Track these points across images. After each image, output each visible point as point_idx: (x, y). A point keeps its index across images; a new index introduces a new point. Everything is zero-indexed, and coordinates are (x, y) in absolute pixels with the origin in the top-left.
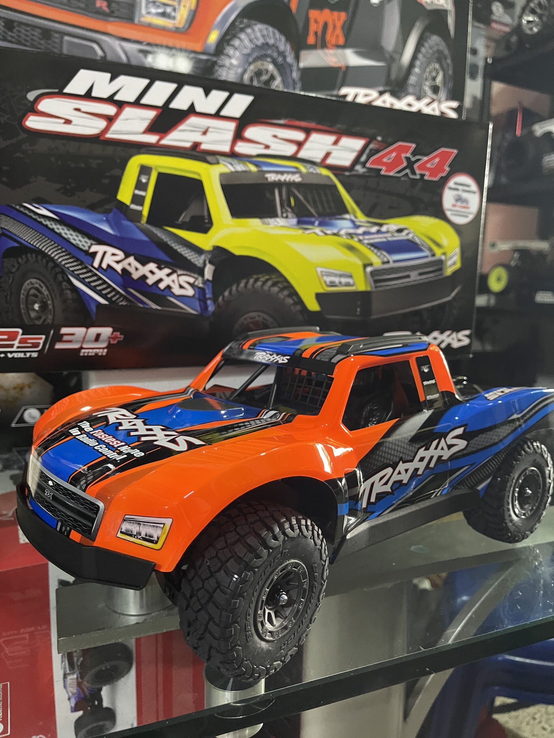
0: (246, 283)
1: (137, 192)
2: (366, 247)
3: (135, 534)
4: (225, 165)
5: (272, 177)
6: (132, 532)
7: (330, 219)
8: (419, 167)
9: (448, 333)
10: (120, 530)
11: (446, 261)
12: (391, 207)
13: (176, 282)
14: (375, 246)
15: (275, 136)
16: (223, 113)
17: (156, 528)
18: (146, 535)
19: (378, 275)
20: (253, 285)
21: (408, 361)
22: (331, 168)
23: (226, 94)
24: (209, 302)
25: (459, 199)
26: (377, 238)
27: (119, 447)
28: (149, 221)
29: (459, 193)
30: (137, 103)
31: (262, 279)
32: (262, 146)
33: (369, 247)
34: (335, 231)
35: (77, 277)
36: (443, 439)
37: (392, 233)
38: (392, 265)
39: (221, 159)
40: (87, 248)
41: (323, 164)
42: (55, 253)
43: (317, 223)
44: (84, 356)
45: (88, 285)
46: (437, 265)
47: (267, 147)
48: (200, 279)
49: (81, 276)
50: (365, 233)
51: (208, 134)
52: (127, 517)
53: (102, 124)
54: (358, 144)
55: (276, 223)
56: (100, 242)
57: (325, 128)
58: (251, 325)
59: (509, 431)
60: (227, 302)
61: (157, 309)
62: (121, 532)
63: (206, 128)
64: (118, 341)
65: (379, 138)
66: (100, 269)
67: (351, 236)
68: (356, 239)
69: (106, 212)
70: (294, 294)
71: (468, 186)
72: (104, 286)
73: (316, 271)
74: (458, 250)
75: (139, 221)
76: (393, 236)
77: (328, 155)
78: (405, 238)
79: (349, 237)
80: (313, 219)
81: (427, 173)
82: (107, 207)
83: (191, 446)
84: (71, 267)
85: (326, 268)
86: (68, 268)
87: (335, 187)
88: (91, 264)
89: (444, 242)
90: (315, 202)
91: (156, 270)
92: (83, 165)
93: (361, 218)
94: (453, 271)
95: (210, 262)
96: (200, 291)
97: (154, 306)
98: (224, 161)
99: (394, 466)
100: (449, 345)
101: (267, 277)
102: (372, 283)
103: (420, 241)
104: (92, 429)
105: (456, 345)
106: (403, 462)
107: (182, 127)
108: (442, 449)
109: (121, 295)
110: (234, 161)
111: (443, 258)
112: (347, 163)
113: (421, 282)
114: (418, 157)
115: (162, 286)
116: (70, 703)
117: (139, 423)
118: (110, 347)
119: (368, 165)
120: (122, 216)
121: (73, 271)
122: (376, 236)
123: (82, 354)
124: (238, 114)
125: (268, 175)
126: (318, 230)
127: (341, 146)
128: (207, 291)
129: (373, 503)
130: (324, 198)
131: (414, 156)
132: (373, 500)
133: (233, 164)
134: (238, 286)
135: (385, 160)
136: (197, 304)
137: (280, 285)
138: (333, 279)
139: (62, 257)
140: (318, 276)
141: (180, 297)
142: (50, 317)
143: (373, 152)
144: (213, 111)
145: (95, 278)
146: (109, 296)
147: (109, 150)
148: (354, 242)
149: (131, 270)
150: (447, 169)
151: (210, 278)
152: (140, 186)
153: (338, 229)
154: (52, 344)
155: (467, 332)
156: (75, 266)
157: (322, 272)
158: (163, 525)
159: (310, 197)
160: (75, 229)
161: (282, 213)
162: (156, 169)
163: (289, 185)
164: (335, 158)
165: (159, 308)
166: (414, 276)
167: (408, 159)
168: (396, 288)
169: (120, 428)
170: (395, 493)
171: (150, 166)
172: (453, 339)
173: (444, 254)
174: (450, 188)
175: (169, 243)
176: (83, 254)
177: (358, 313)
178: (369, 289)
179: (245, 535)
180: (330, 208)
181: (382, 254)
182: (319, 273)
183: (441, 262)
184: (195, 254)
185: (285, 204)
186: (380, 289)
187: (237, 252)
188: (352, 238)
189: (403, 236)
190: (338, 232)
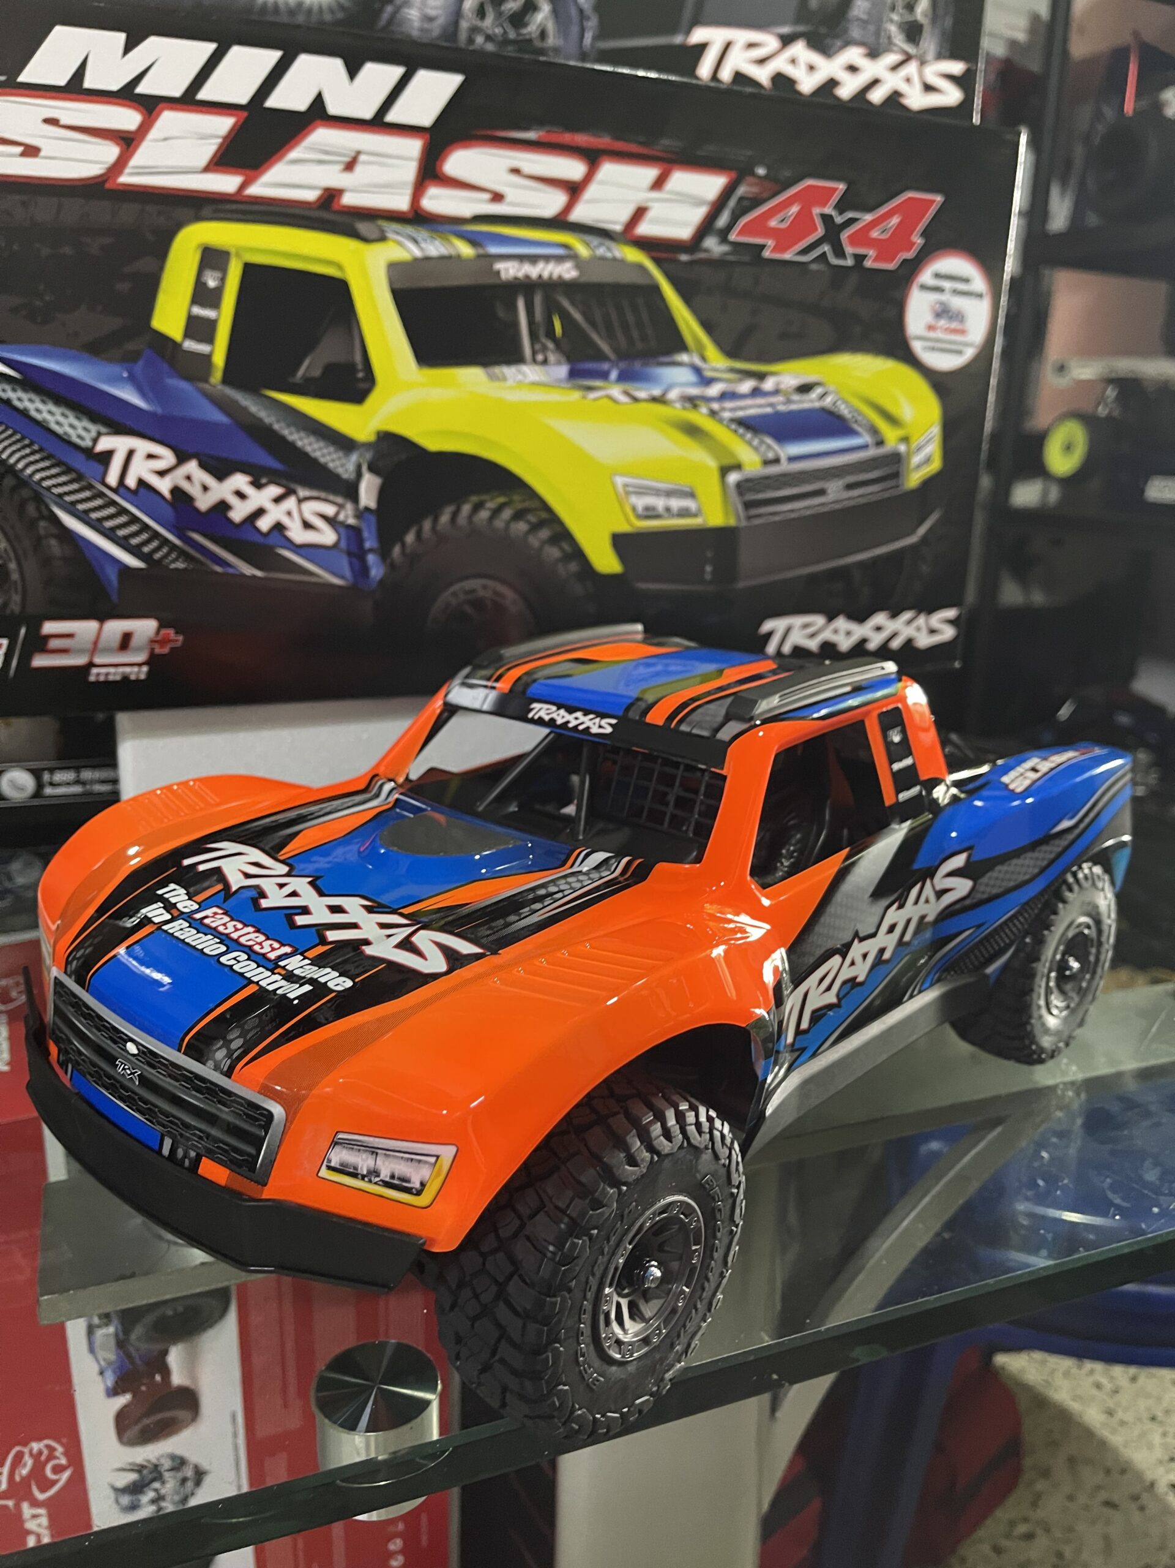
0: (455, 515)
1: (197, 310)
2: (728, 427)
4: (400, 244)
5: (509, 270)
7: (646, 364)
8: (853, 240)
9: (907, 615)
11: (909, 454)
12: (784, 336)
13: (295, 514)
14: (749, 425)
15: (516, 171)
16: (393, 116)
19: (750, 490)
20: (470, 517)
22: (647, 245)
23: (396, 72)
24: (371, 558)
25: (943, 312)
26: (751, 407)
28: (228, 378)
29: (944, 297)
30: (189, 100)
31: (490, 505)
32: (487, 196)
33: (733, 426)
34: (657, 392)
35: (71, 509)
37: (786, 394)
38: (784, 467)
39: (390, 228)
40: (88, 443)
41: (628, 235)
42: (17, 456)
43: (614, 375)
44: (98, 683)
45: (96, 526)
46: (888, 465)
47: (498, 197)
48: (349, 507)
49: (81, 507)
50: (724, 396)
51: (359, 168)
53: (110, 152)
54: (711, 185)
55: (520, 377)
56: (119, 429)
57: (633, 148)
58: (468, 609)
60: (412, 558)
61: (254, 577)
63: (353, 154)
64: (172, 649)
65: (761, 171)
66: (122, 490)
67: (692, 402)
68: (704, 410)
69: (129, 359)
70: (563, 535)
71: (967, 281)
72: (134, 528)
73: (614, 485)
74: (936, 430)
75: (206, 380)
76: (789, 401)
77: (640, 213)
78: (817, 405)
79: (688, 405)
80: (605, 366)
81: (872, 253)
82: (130, 346)
84: (55, 486)
85: (633, 476)
86: (48, 489)
87: (656, 289)
88: (99, 477)
89: (906, 411)
90: (608, 325)
91: (249, 490)
92: (67, 250)
93: (716, 360)
94: (925, 478)
95: (371, 469)
96: (352, 535)
97: (248, 570)
98: (398, 233)
100: (909, 642)
101: (501, 500)
102: (740, 507)
103: (850, 412)
105: (924, 641)
107: (293, 154)
109: (174, 547)
110: (422, 234)
111: (902, 448)
112: (685, 233)
113: (852, 503)
114: (850, 215)
115: (264, 524)
116: (104, 1382)
118: (153, 661)
119: (733, 237)
120: (165, 366)
121: (60, 496)
122: (749, 402)
123: (92, 678)
124: (426, 120)
125: (500, 266)
126: (616, 391)
127: (672, 192)
128: (366, 534)
130: (630, 317)
131: (841, 213)
133: (419, 239)
134: (436, 520)
135: (773, 223)
136: (344, 563)
137: (532, 518)
138: (650, 500)
139: (32, 463)
140: (617, 495)
141: (305, 549)
142: (16, 598)
143: (745, 203)
144: (368, 114)
145: (112, 510)
146: (146, 549)
147: (128, 214)
148: (700, 418)
149: (194, 490)
150: (918, 241)
151: (373, 505)
152: (204, 295)
153: (663, 387)
154: (25, 658)
155: (951, 613)
156: (64, 484)
157: (626, 485)
159: (599, 319)
160: (58, 400)
161: (534, 353)
162: (238, 255)
163: (550, 287)
164: (656, 221)
165: (259, 573)
166: (835, 491)
167: (827, 219)
168: (793, 520)
171: (224, 249)
172: (918, 629)
173: (905, 439)
174: (924, 287)
175: (276, 427)
176: (81, 457)
177: (708, 577)
178: (732, 522)
180: (644, 338)
181: (762, 442)
182: (620, 489)
183: (896, 459)
184: (336, 451)
185: (542, 332)
186: (757, 522)
187: (433, 444)
188: (695, 406)
189: (812, 401)
190: (664, 395)
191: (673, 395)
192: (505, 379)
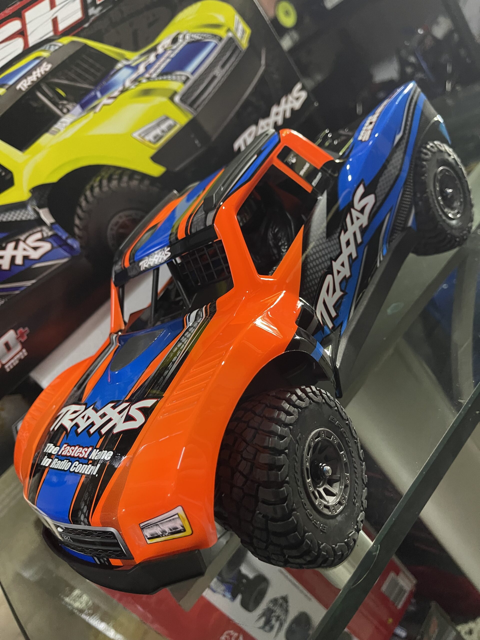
0: (86, 199)
2: (159, 80)
3: (161, 533)
5: (24, 85)
6: (157, 534)
7: (107, 81)
9: (283, 100)
10: (146, 538)
11: (235, 35)
12: (150, 25)
13: (27, 248)
14: (166, 73)
17: (173, 521)
18: (171, 530)
19: (187, 98)
20: (93, 195)
21: (273, 166)
24: (70, 241)
26: (161, 65)
27: (89, 455)
31: (96, 184)
33: (160, 78)
34: (121, 88)
36: (352, 210)
37: (170, 48)
38: (193, 78)
43: (99, 94)
44: (11, 370)
46: (230, 46)
48: (44, 228)
50: (147, 68)
52: (141, 525)
55: (64, 125)
58: (121, 231)
59: (402, 155)
60: (85, 228)
61: (33, 284)
62: (149, 539)
64: (27, 335)
67: (137, 81)
68: (144, 81)
70: (132, 174)
73: (135, 138)
74: (237, 17)
76: (173, 50)
78: (185, 43)
79: (137, 84)
80: (93, 94)
83: (146, 412)
85: (140, 129)
87: (86, 46)
89: (221, 19)
90: (80, 75)
93: (132, 56)
94: (248, 39)
95: (40, 207)
96: (55, 238)
97: (29, 283)
99: (330, 271)
100: (292, 110)
101: (98, 179)
102: (189, 109)
104: (58, 448)
105: (297, 105)
106: (335, 260)
108: (358, 218)
111: (230, 35)
113: (229, 73)
115: (19, 261)
116: (228, 598)
117: (90, 412)
118: (24, 345)
122: (158, 63)
123: (8, 370)
125: (19, 87)
126: (105, 100)
128: (60, 234)
129: (336, 317)
130: (86, 66)
132: (334, 314)
134: (81, 207)
136: (61, 251)
137: (116, 177)
138: (154, 133)
140: (140, 142)
141: (42, 258)
148: (145, 85)
151: (53, 220)
153: (121, 84)
155: (299, 86)
157: (140, 135)
158: (177, 515)
159: (73, 76)
161: (61, 110)
163: (45, 78)
165: (33, 281)
166: (219, 72)
168: (213, 97)
169: (79, 430)
170: (347, 291)
172: (292, 102)
173: (229, 30)
177: (199, 145)
178: (191, 117)
179: (254, 458)
180: (98, 70)
181: (176, 75)
182: (139, 138)
183: (231, 41)
184: (21, 211)
185: (57, 100)
186: (200, 109)
187: (54, 179)
188: (140, 82)
189: (181, 44)
190: (124, 87)
191: (128, 84)
192: (59, 130)
